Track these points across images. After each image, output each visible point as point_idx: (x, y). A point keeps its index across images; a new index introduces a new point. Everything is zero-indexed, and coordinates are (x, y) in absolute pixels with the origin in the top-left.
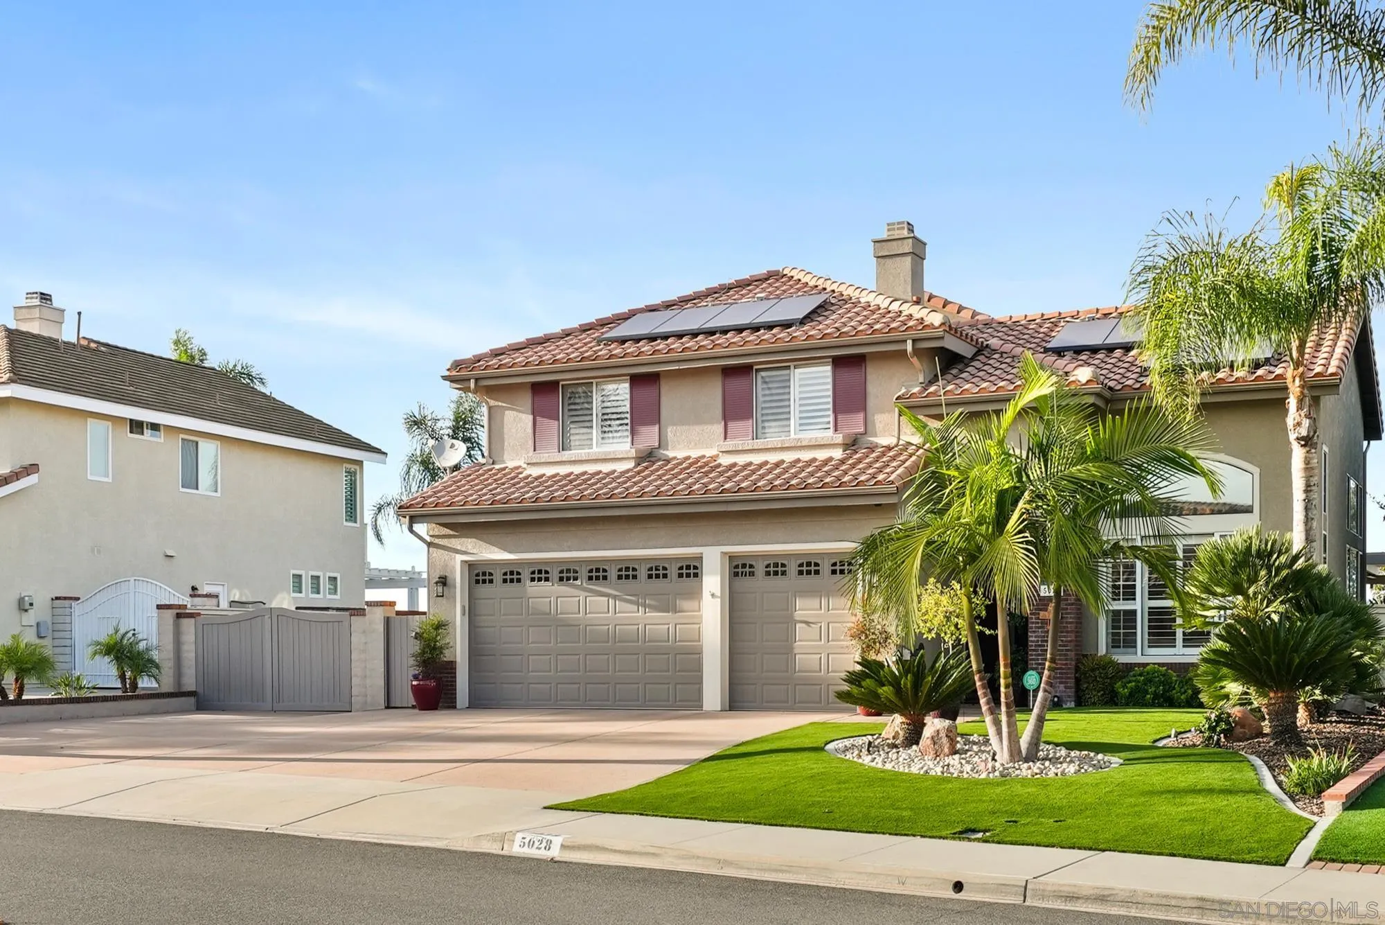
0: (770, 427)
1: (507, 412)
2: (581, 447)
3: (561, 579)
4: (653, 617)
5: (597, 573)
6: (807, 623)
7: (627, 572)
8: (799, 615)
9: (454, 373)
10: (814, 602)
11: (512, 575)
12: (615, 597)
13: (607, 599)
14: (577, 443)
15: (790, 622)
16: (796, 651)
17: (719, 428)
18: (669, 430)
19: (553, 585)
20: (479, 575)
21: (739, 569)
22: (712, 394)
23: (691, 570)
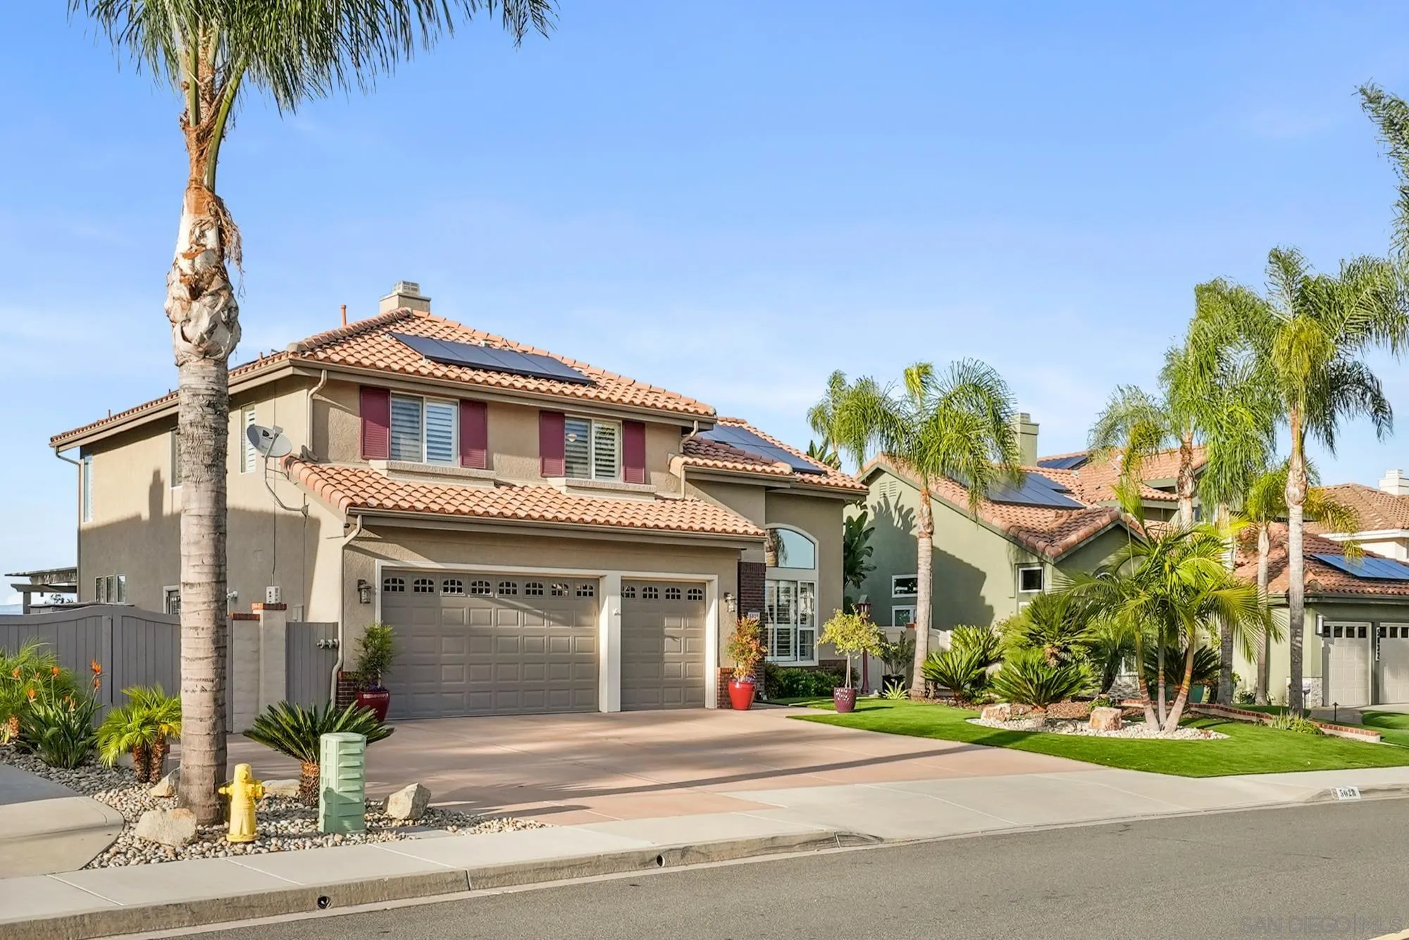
0: (577, 468)
1: (331, 409)
2: (410, 458)
3: (474, 591)
4: (557, 630)
5: (507, 587)
6: (673, 638)
7: (534, 588)
8: (667, 630)
9: (299, 358)
10: (676, 621)
11: (424, 583)
12: (524, 610)
13: (516, 611)
14: (407, 454)
15: (661, 635)
16: (666, 660)
17: (537, 463)
18: (495, 455)
19: (466, 596)
20: (393, 582)
21: (628, 591)
22: (531, 431)
23: (589, 591)
